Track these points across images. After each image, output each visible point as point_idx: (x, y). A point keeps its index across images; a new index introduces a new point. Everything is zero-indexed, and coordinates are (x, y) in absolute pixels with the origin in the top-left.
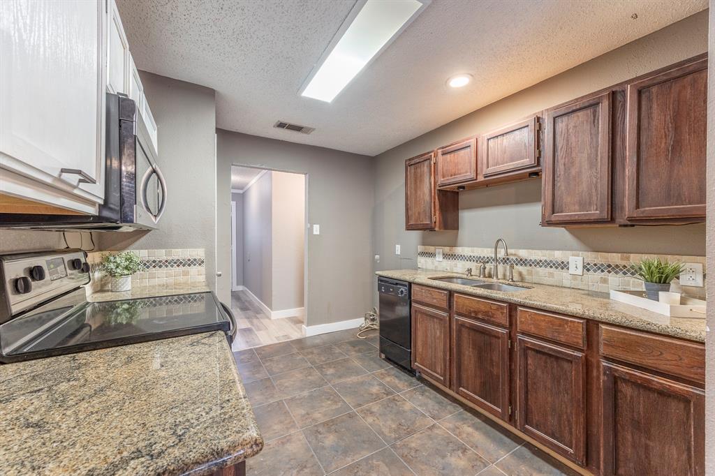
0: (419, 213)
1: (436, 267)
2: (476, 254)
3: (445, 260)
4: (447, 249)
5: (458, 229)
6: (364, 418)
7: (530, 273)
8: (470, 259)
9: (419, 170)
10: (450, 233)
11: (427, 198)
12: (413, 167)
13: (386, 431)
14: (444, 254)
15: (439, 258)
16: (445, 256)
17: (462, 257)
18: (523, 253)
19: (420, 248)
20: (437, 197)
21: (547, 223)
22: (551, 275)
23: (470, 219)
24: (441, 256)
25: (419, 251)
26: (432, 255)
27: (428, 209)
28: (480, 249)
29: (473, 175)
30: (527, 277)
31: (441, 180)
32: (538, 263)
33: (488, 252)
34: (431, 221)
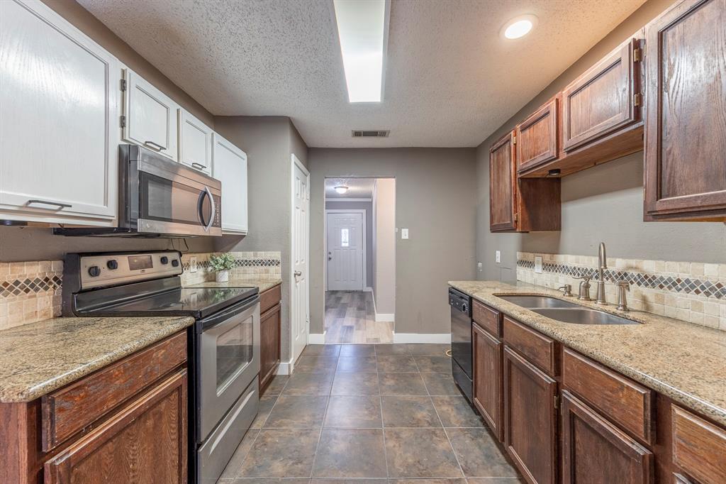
0: (501, 211)
1: (535, 281)
2: (581, 265)
3: (545, 272)
4: (547, 257)
5: (559, 228)
6: (386, 439)
7: (660, 300)
8: (573, 271)
9: (501, 156)
10: (543, 237)
11: (508, 190)
12: (495, 153)
13: (398, 462)
14: (543, 264)
15: (538, 268)
16: (545, 266)
17: (564, 269)
18: (650, 267)
19: (519, 256)
20: (518, 188)
21: (652, 215)
22: (698, 306)
23: (575, 214)
24: (541, 266)
25: (518, 258)
26: (530, 264)
27: (509, 205)
28: (586, 258)
29: (552, 152)
30: (656, 307)
31: (520, 164)
32: (674, 284)
34: (511, 220)
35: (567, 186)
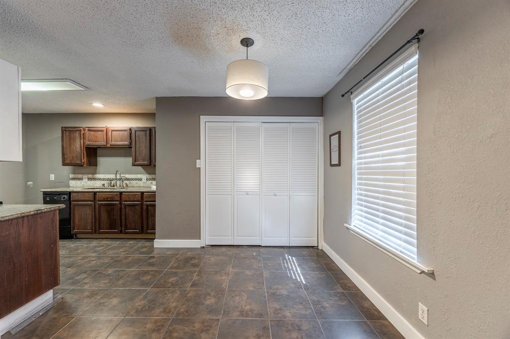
0: (73, 157)
1: (83, 185)
2: (107, 177)
3: (89, 181)
4: (90, 176)
5: (96, 166)
7: (130, 183)
8: (104, 179)
9: (72, 135)
10: (93, 168)
11: (78, 149)
15: (85, 180)
16: (89, 179)
17: (100, 179)
18: (128, 176)
19: (71, 176)
20: (85, 150)
21: (134, 165)
22: (137, 183)
23: (104, 162)
24: (87, 179)
25: (71, 177)
26: (81, 179)
27: (79, 155)
29: (105, 144)
30: (129, 185)
31: (87, 143)
32: (132, 179)
33: (112, 176)
34: (81, 162)
35: (99, 151)
